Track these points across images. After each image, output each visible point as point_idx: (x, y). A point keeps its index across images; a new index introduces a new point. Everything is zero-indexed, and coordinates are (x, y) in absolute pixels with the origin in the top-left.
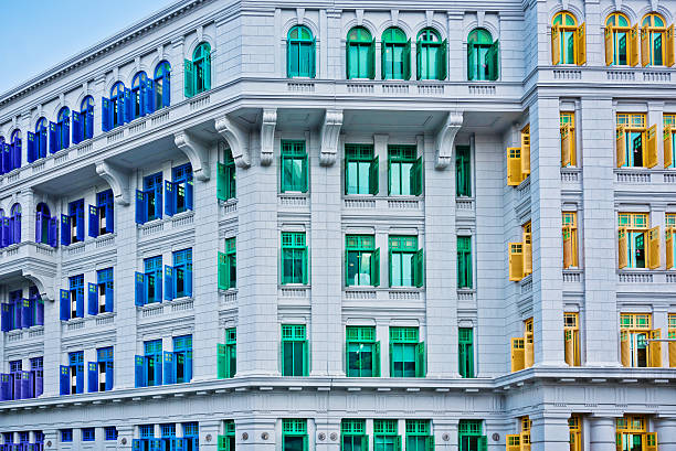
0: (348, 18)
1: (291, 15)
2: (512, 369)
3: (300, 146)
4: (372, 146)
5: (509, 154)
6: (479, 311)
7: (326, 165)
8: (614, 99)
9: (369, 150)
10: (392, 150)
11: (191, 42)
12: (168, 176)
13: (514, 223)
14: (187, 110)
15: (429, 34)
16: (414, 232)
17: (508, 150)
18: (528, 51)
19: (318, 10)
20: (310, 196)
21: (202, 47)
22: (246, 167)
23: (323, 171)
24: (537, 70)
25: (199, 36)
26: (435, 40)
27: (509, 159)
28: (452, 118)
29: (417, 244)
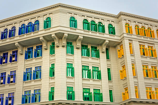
0: (83, 17)
1: (71, 14)
2: (123, 100)
3: (71, 44)
4: (87, 46)
5: (118, 51)
6: (114, 86)
7: (78, 48)
8: (139, 41)
9: (86, 46)
10: (92, 47)
11: (45, 17)
12: (35, 48)
13: (120, 66)
14: (44, 32)
15: (100, 24)
16: (98, 66)
17: (118, 50)
18: (121, 30)
19: (77, 14)
20: (74, 55)
21: (48, 18)
22: (58, 47)
23: (77, 50)
24: (123, 33)
25: (48, 16)
26: (101, 25)
27: (118, 52)
28: (106, 41)
29: (98, 69)
